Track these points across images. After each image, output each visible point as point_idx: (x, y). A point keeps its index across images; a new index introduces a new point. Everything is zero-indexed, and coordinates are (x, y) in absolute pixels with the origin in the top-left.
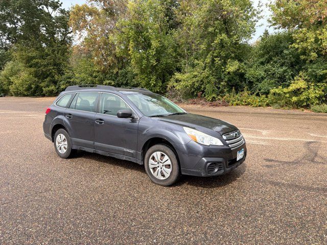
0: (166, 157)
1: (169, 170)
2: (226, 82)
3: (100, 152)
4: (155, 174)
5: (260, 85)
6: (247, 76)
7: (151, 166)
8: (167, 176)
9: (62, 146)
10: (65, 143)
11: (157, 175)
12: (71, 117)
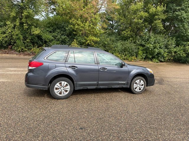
0: (142, 81)
1: (143, 87)
2: (29, 39)
3: (102, 87)
4: (136, 90)
5: (51, 44)
6: (43, 37)
7: (134, 87)
8: (142, 89)
9: (63, 90)
10: (67, 87)
11: (137, 90)
12: (75, 68)
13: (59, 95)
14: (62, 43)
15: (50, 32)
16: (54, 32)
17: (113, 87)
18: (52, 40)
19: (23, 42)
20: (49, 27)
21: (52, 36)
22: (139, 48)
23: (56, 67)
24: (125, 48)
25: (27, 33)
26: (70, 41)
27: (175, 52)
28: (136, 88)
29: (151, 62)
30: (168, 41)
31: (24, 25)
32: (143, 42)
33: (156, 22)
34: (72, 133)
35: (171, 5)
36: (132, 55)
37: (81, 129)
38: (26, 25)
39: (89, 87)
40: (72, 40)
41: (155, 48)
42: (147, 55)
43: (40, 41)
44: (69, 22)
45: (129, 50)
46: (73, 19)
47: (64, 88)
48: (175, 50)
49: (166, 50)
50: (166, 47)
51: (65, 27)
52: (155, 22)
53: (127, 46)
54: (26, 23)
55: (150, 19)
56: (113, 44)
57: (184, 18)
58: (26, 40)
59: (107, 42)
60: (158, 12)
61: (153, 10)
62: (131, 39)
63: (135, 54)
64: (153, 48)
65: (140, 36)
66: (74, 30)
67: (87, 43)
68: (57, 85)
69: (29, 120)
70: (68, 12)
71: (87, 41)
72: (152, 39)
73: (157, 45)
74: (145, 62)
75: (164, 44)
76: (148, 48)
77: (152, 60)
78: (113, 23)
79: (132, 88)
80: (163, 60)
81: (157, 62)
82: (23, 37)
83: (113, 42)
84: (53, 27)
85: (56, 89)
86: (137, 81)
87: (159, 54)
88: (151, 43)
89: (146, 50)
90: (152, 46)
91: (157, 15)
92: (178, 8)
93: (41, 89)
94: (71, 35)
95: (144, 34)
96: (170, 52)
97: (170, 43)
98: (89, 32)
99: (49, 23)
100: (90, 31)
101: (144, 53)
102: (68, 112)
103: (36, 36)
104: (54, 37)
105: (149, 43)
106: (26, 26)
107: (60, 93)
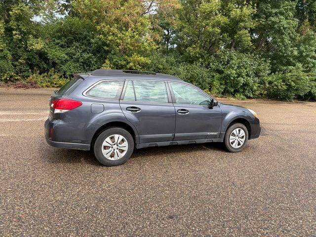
1: (243, 140)
2: (24, 59)
3: (180, 142)
4: (233, 146)
5: (64, 68)
6: (50, 56)
7: (231, 141)
8: (242, 144)
9: (116, 150)
10: (123, 145)
11: (235, 146)
12: (137, 111)
13: (110, 158)
14: (83, 65)
15: (62, 46)
16: (68, 47)
17: (198, 141)
18: (66, 61)
19: (12, 64)
20: (59, 38)
21: (66, 54)
22: (213, 76)
23: (104, 109)
24: (192, 75)
25: (19, 47)
26: (99, 63)
27: (270, 83)
28: (234, 142)
29: (232, 99)
30: (259, 65)
31: (14, 32)
32: (220, 65)
33: (241, 32)
34: (159, 226)
35: (263, 6)
36: (202, 87)
37: (171, 217)
38: (17, 33)
39: (160, 144)
40: (102, 61)
41: (239, 75)
42: (226, 88)
43: (43, 62)
44: (95, 30)
45: (199, 79)
46: (103, 24)
47: (118, 145)
48: (270, 79)
49: (256, 79)
50: (257, 74)
51: (88, 38)
52: (238, 32)
53: (195, 73)
54: (18, 29)
55: (232, 29)
56: (171, 69)
57: (284, 28)
58: (17, 60)
59: (162, 65)
60: (244, 16)
61: (236, 12)
62: (201, 60)
63: (207, 85)
64: (236, 76)
65: (216, 56)
66: (105, 44)
67: (128, 66)
68: (107, 141)
69: (71, 208)
70: (94, 11)
71: (128, 63)
72: (235, 62)
73: (244, 71)
74: (223, 99)
75: (254, 69)
76: (229, 76)
77: (234, 96)
78: (169, 33)
79: (228, 142)
80: (251, 96)
81: (243, 99)
82: (13, 55)
83: (172, 65)
84: (65, 37)
85: (105, 148)
86: (234, 131)
87: (245, 85)
88: (233, 68)
89: (226, 79)
90: (234, 72)
91: (243, 21)
92: (274, 11)
93: (79, 149)
94: (99, 52)
95: (223, 52)
96: (262, 83)
97: (262, 67)
98: (132, 48)
99: (60, 30)
100: (133, 46)
101: (221, 84)
102: (135, 188)
103: (36, 53)
104: (69, 56)
105: (229, 68)
106: (16, 35)
107: (112, 156)
